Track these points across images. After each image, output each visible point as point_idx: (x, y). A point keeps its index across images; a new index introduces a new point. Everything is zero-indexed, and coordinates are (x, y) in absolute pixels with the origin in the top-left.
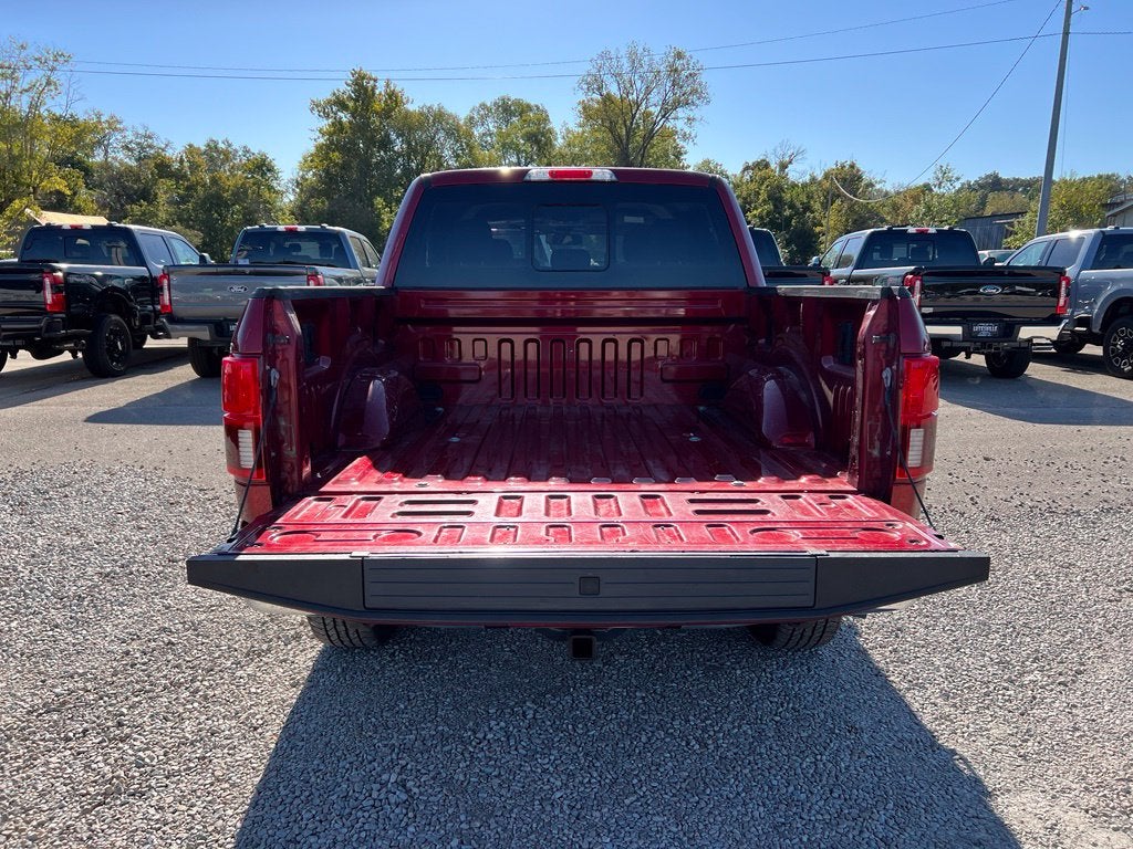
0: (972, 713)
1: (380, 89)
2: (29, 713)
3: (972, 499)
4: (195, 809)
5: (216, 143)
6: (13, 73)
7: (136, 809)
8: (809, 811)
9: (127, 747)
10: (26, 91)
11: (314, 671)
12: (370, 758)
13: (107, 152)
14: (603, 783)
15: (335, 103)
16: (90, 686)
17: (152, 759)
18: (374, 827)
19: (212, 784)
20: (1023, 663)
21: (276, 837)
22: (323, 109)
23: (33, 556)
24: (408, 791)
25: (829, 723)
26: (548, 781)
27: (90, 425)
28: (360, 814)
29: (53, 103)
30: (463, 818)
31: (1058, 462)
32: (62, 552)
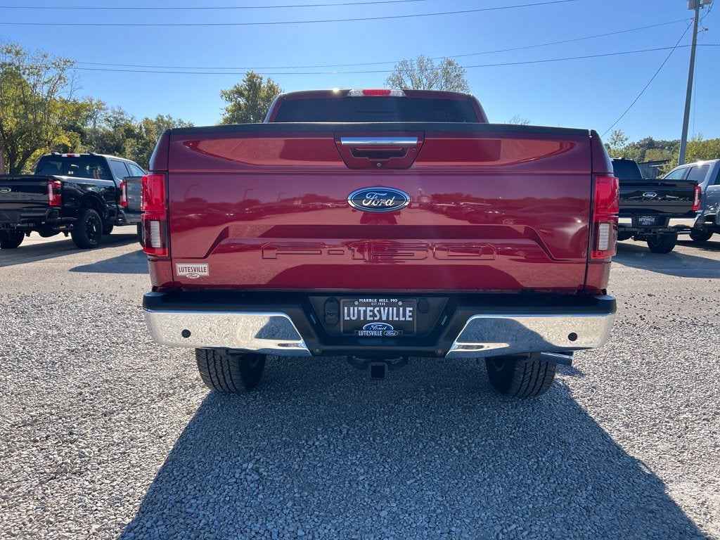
0: (645, 436)
1: (264, 85)
2: (12, 426)
3: (641, 317)
4: (115, 483)
5: (162, 117)
6: (38, 72)
7: (76, 482)
8: (533, 491)
9: (74, 446)
10: (46, 83)
11: (202, 405)
12: (235, 454)
13: (95, 122)
14: (392, 471)
15: (236, 92)
16: (53, 411)
17: (90, 453)
18: (235, 495)
19: (128, 468)
20: (679, 407)
21: (168, 500)
22: (228, 96)
23: (26, 340)
24: (260, 474)
25: (547, 439)
26: (355, 470)
27: (72, 272)
28: (226, 487)
29: (62, 90)
30: (296, 490)
31: (697, 298)
32: (45, 338)
